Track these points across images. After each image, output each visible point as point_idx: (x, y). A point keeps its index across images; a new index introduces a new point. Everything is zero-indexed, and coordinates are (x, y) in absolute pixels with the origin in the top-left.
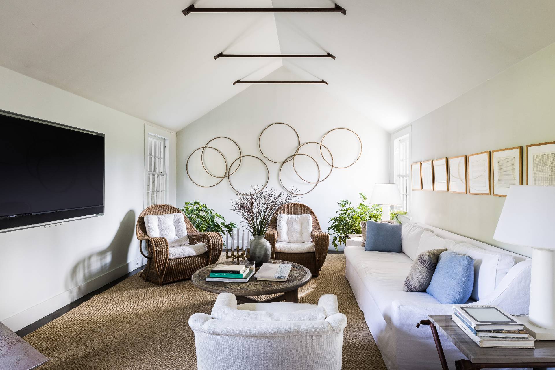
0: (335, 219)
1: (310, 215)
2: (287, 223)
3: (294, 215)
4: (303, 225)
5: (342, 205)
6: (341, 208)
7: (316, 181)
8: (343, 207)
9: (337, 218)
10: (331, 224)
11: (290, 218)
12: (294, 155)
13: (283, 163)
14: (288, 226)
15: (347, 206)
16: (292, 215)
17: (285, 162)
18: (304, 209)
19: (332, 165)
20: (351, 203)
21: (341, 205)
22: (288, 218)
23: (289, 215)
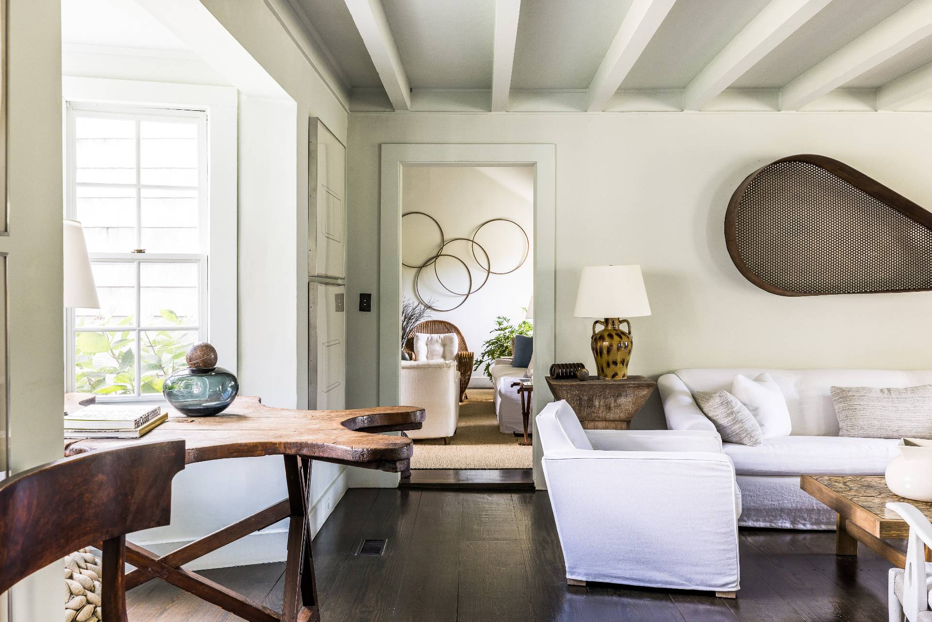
0: (489, 341)
1: (455, 334)
2: (427, 345)
3: (435, 335)
4: (447, 347)
5: (499, 323)
6: (497, 327)
7: (467, 293)
8: (500, 324)
9: (492, 340)
10: (484, 349)
11: (430, 338)
12: (436, 257)
13: (420, 268)
14: (428, 348)
15: (505, 324)
16: (433, 335)
17: (423, 266)
18: (447, 327)
19: (487, 269)
20: (509, 320)
21: (497, 323)
22: (428, 338)
23: (429, 335)
